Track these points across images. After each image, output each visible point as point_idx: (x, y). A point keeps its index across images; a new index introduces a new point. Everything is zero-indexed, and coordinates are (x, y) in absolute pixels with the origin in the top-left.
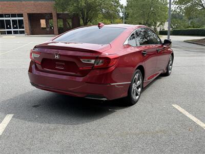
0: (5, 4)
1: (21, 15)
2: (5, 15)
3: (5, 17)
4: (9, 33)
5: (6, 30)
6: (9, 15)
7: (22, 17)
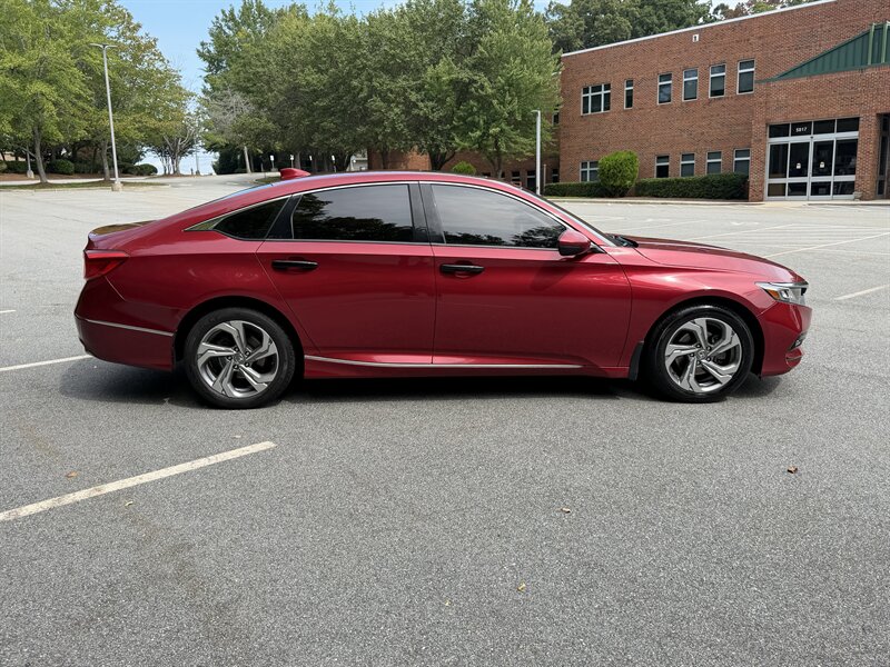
0: (801, 86)
1: (850, 124)
2: (795, 126)
3: (794, 134)
4: (798, 190)
5: (788, 180)
6: (808, 124)
7: (856, 128)
